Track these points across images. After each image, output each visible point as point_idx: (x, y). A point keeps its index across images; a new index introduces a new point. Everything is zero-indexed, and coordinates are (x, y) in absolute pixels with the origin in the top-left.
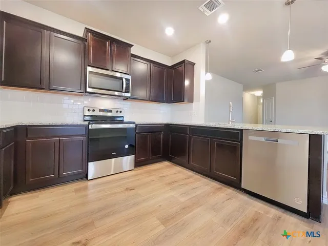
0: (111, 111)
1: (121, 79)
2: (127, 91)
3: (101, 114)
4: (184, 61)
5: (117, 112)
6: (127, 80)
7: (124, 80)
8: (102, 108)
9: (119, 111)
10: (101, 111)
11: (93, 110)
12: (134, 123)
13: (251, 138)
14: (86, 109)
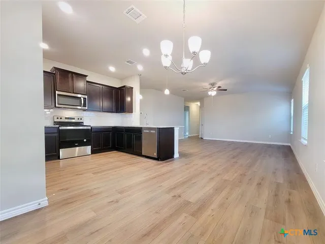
0: (74, 119)
1: (80, 98)
2: (85, 105)
3: (67, 120)
4: (124, 86)
5: (78, 119)
6: (85, 99)
7: (82, 99)
8: (67, 117)
9: (80, 118)
10: (66, 118)
11: (61, 118)
12: (90, 126)
13: (145, 131)
14: (55, 118)
